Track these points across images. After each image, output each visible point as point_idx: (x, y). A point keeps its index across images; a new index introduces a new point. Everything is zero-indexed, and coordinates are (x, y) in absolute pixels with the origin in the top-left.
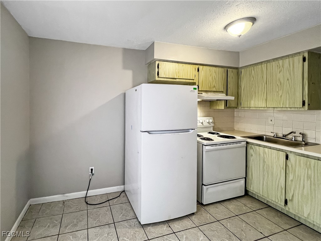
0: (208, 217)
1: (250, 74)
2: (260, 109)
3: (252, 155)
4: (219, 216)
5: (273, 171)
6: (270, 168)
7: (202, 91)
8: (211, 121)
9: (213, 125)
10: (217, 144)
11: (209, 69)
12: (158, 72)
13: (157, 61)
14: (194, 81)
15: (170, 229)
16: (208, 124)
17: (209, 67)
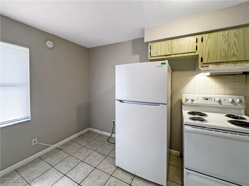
7: (210, 63)
8: (238, 101)
9: (244, 107)
10: (205, 127)
11: (223, 35)
12: (150, 52)
13: (149, 43)
14: (196, 54)
15: (131, 180)
16: (232, 105)
17: (223, 31)
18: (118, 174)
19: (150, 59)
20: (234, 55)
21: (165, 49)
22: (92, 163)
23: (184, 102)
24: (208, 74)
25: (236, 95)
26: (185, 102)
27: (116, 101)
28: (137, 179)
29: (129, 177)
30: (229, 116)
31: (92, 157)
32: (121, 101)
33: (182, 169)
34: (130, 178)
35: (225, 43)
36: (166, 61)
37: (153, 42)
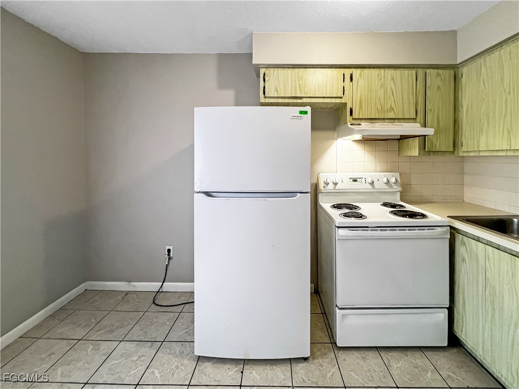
0: (331, 373)
1: (477, 74)
2: (500, 154)
3: (464, 260)
4: (357, 377)
5: (503, 304)
6: (497, 295)
7: (361, 119)
8: (393, 180)
9: (400, 189)
10: (368, 227)
11: (378, 75)
12: (264, 87)
13: (262, 68)
14: (343, 101)
15: (239, 375)
16: (387, 187)
17: (378, 69)
18: (205, 375)
19: (264, 102)
20: (392, 109)
21: (293, 84)
22: (123, 376)
23: (322, 188)
24: (358, 137)
25: (389, 172)
26: (324, 187)
27: (196, 195)
28: (251, 367)
29: (234, 370)
30: (385, 205)
31: (117, 360)
32: (208, 194)
33: (324, 315)
34: (236, 371)
35: (381, 87)
36: (308, 109)
37: (270, 68)
